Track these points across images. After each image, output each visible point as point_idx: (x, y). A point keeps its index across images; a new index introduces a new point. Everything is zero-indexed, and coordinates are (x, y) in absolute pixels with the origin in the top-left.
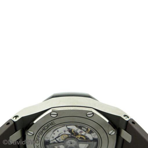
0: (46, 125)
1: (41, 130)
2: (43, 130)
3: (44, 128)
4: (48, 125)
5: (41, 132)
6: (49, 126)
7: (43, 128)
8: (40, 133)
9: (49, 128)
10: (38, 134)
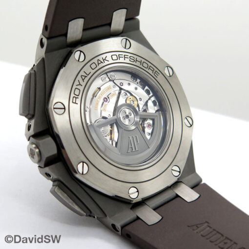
0: (150, 64)
1: (139, 59)
2: (141, 62)
3: (144, 62)
4: (151, 68)
5: (135, 59)
6: (149, 68)
7: (143, 60)
8: (133, 58)
9: (147, 70)
10: (130, 55)
